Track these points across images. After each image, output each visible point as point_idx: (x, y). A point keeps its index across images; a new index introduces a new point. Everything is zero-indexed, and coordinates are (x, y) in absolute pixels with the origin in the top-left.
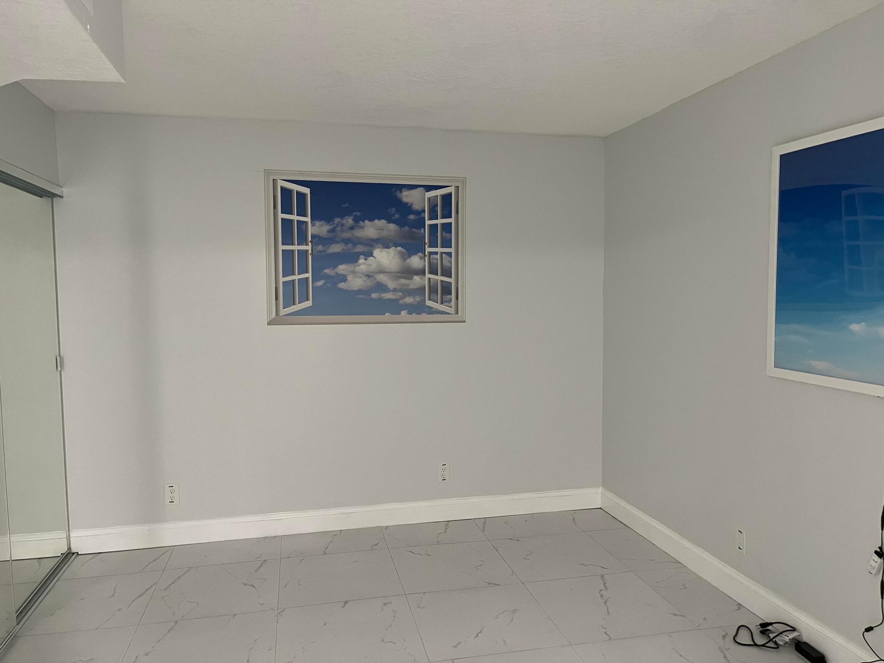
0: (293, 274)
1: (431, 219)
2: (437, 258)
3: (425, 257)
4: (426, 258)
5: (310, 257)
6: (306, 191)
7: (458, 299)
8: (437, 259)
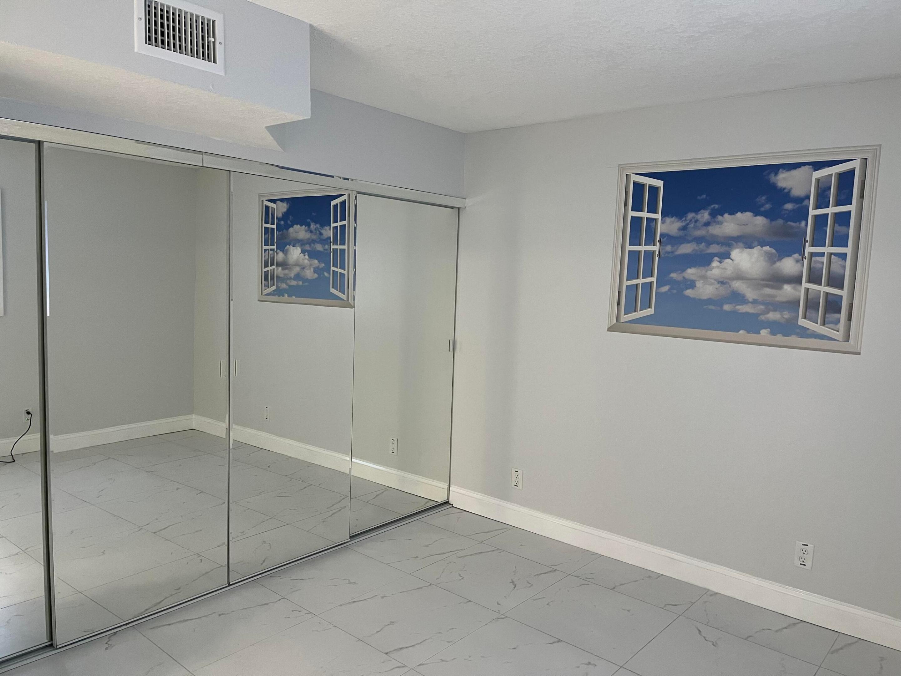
0: (638, 278)
1: (817, 207)
2: (822, 260)
3: (804, 259)
4: (806, 261)
5: (657, 258)
6: (659, 183)
7: (851, 321)
8: (823, 263)
